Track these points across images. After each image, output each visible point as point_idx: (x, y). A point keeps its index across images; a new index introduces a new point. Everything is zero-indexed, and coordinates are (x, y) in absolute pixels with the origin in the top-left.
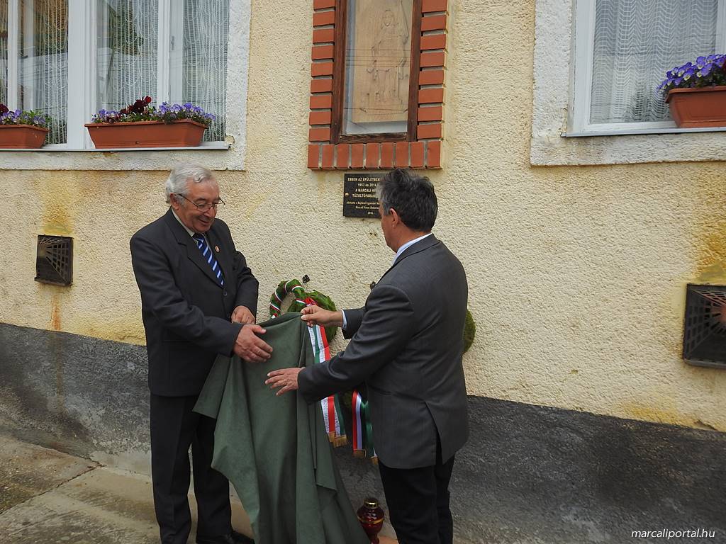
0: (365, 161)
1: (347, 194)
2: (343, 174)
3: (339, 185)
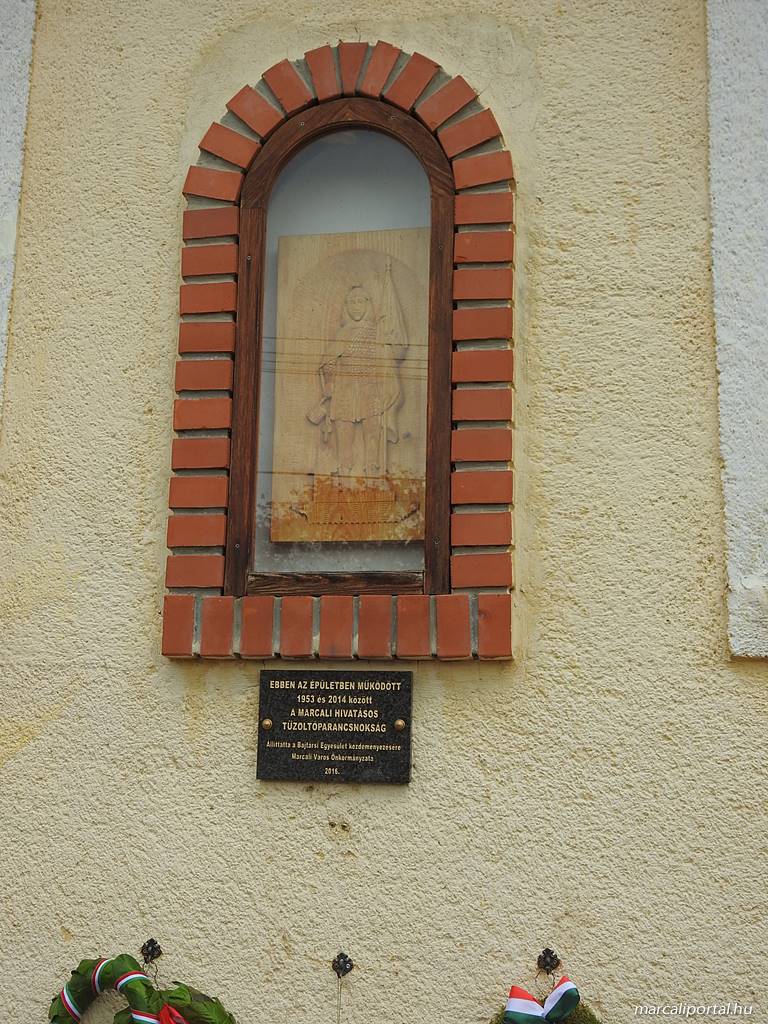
0: (316, 639)
1: (268, 722)
2: (255, 671)
3: (243, 698)
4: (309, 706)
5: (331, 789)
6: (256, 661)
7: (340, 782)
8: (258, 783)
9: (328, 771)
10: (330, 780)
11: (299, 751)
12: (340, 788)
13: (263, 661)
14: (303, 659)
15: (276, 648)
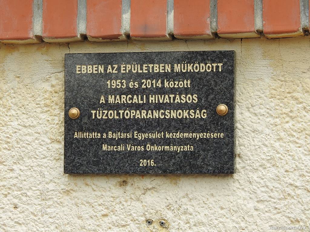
1: (74, 111)
2: (59, 54)
4: (120, 92)
5: (147, 182)
6: (60, 45)
7: (157, 175)
8: (65, 179)
9: (143, 163)
10: (145, 172)
11: (110, 142)
12: (156, 182)
13: (68, 45)
14: (113, 40)
15: (82, 28)
